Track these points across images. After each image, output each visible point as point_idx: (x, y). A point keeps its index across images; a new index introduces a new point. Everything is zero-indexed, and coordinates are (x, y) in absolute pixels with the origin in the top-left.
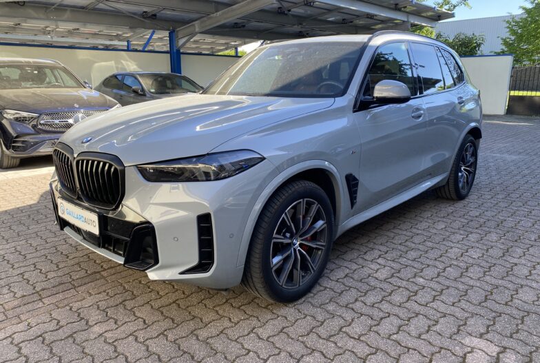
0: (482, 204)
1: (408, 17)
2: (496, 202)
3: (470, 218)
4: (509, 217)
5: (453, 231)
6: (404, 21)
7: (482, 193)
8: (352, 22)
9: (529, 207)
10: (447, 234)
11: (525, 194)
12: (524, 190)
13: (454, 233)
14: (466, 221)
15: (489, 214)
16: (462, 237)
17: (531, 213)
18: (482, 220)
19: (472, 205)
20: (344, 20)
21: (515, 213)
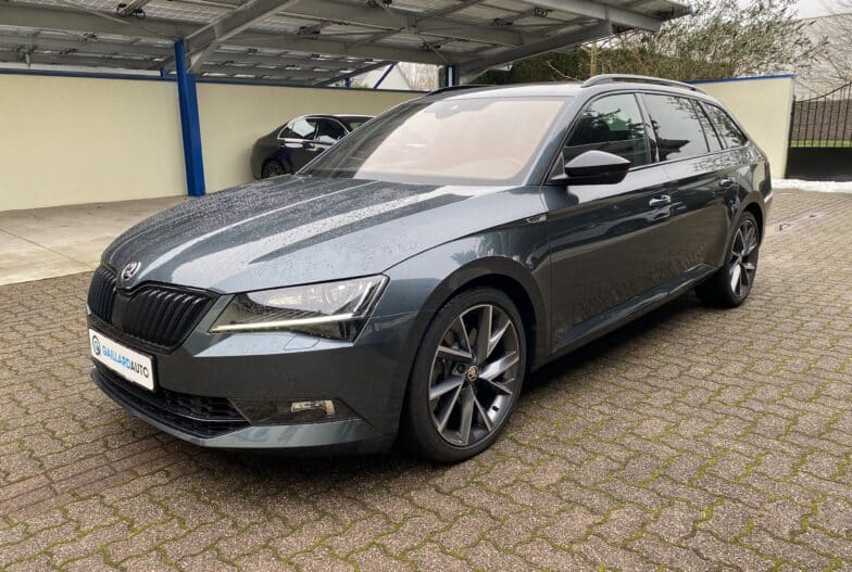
0: (685, 393)
1: (606, 13)
2: (717, 387)
3: (636, 445)
4: (737, 439)
5: (575, 492)
6: (600, 20)
7: (694, 358)
8: (510, 24)
9: (793, 404)
10: (555, 506)
11: (789, 362)
12: (791, 349)
13: (573, 503)
14: (622, 455)
15: (689, 428)
16: (590, 521)
17: (795, 421)
18: (664, 452)
19: (659, 399)
20: (497, 20)
21: (755, 424)
